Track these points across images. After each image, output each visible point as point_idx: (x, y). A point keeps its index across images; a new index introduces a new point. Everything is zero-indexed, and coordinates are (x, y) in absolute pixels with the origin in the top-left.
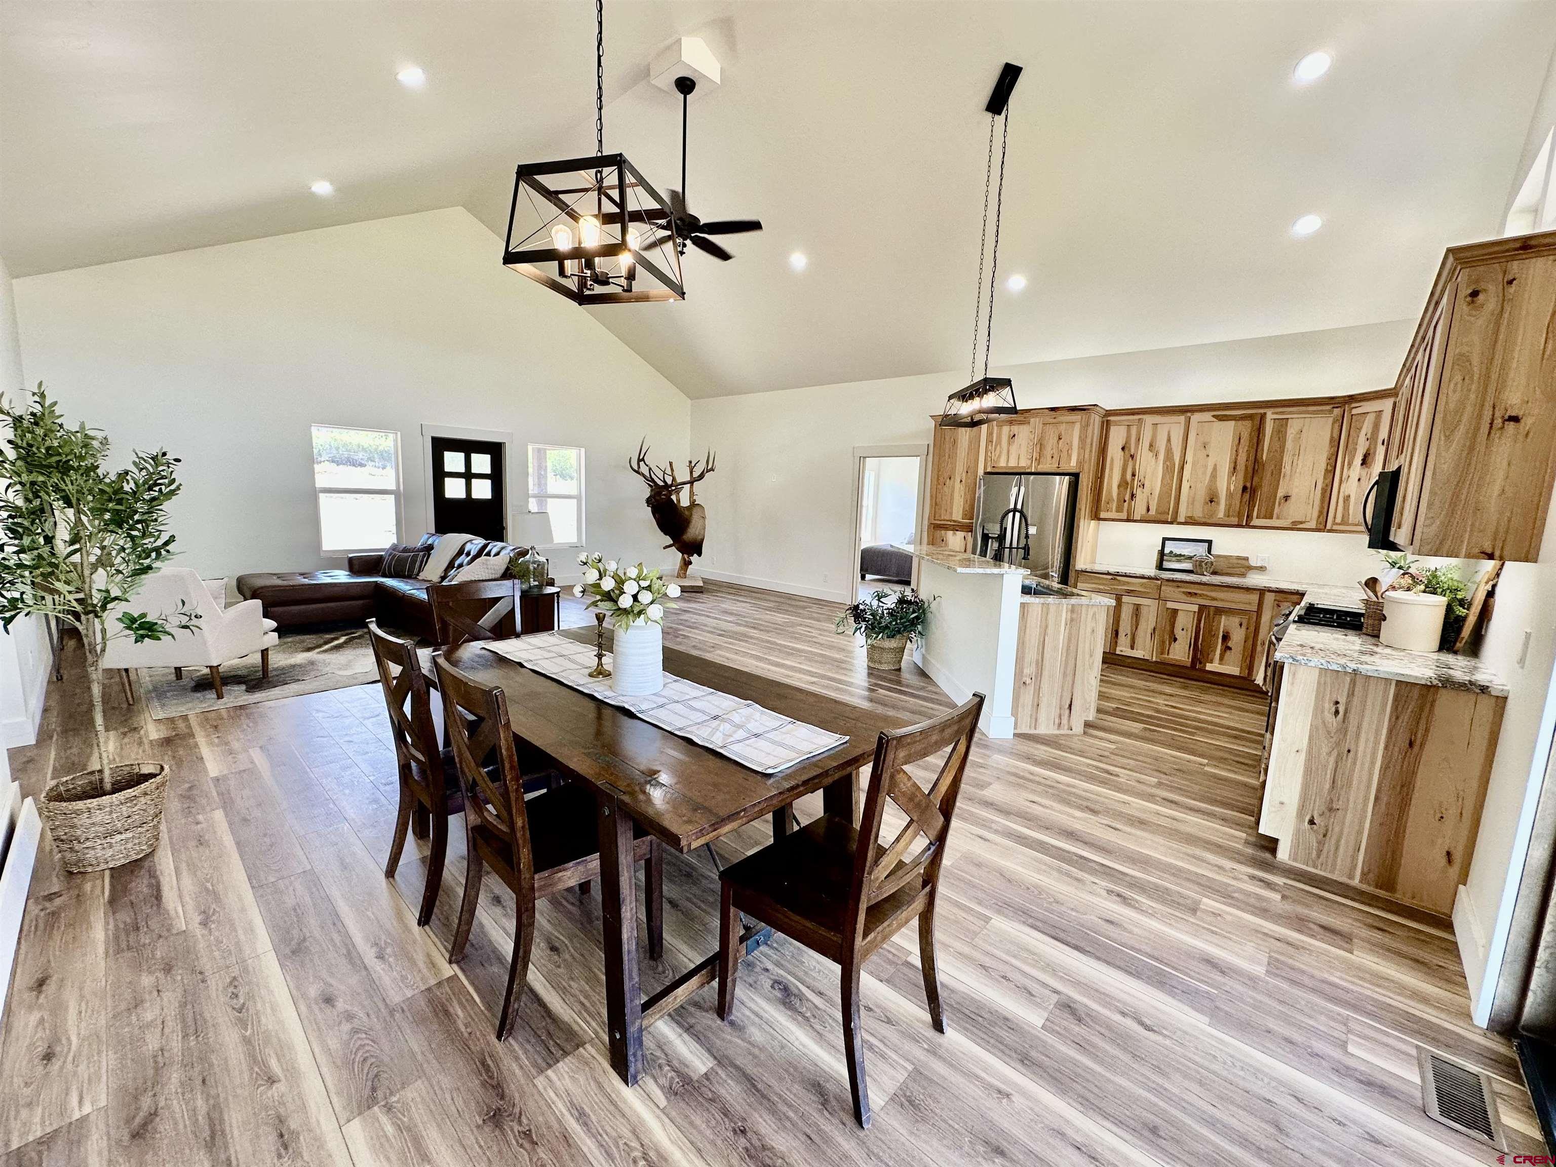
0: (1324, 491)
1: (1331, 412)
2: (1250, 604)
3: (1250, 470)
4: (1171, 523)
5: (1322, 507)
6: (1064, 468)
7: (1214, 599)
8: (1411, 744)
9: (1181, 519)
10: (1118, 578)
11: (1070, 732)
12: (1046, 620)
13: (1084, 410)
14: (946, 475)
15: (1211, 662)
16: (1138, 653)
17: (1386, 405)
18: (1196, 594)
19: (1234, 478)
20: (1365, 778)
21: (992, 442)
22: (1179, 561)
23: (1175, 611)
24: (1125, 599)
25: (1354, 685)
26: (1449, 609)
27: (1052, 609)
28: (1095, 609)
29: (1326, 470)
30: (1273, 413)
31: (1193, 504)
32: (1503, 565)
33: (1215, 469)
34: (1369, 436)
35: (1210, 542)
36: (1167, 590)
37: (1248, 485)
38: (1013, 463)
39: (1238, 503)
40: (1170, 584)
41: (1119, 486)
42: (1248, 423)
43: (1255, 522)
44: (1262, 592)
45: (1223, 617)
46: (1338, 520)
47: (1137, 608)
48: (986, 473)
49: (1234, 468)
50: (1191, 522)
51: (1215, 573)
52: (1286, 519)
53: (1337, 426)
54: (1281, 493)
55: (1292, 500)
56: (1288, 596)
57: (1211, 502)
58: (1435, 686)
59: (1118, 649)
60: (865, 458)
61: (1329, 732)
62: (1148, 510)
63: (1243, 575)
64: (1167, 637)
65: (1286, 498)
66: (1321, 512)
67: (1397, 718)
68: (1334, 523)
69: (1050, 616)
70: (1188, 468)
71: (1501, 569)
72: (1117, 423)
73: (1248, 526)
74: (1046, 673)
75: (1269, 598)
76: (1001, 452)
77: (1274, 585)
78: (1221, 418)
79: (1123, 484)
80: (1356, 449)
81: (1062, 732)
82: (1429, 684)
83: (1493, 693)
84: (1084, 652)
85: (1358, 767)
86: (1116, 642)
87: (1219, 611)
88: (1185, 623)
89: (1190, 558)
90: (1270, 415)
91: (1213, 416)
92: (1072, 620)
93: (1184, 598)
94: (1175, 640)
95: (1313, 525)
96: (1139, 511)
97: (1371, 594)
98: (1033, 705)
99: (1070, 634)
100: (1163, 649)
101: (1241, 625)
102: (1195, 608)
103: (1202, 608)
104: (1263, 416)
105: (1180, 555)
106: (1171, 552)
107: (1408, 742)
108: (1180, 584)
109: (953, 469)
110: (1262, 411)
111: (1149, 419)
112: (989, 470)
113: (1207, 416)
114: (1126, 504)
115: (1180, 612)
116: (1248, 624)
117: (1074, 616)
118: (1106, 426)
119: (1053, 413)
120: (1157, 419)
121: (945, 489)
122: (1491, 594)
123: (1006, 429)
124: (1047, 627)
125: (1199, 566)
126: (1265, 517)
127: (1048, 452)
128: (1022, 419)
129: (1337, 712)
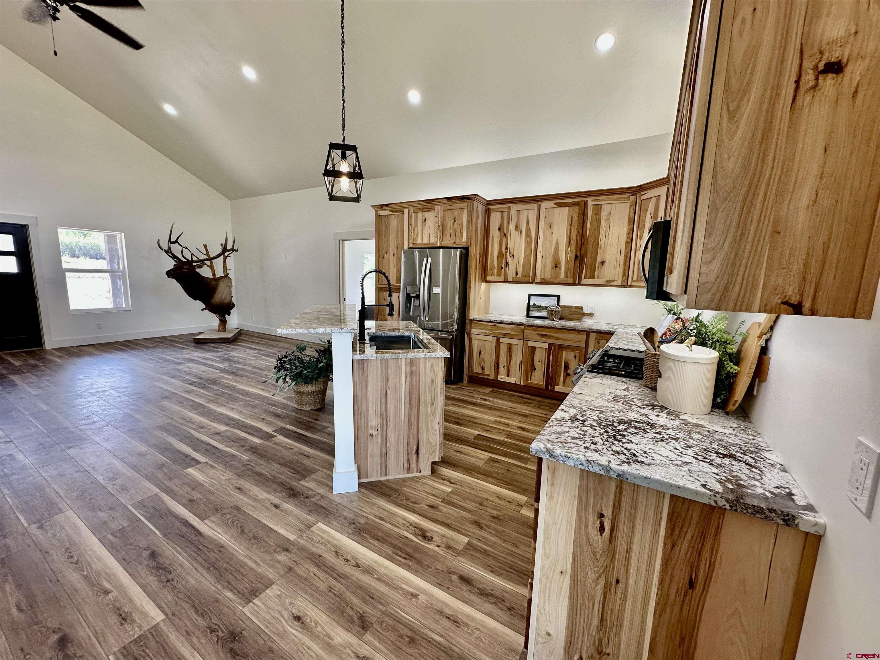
0: (626, 257)
1: (628, 199)
2: (580, 341)
3: (579, 242)
4: (532, 283)
5: (625, 270)
6: (459, 243)
7: (558, 339)
8: (692, 584)
9: (538, 280)
10: (497, 324)
11: (419, 474)
12: (387, 373)
13: (469, 199)
14: (384, 251)
15: (558, 385)
16: (512, 380)
17: (662, 191)
18: (546, 335)
19: (569, 249)
20: (637, 621)
21: (411, 225)
22: (539, 311)
23: (534, 349)
24: (502, 340)
25: (621, 493)
26: (721, 365)
27: (391, 364)
28: (432, 361)
29: (627, 242)
30: (592, 201)
31: (544, 268)
32: (778, 318)
33: (557, 243)
34: (652, 215)
35: (558, 297)
36: (528, 332)
37: (579, 254)
38: (426, 241)
39: (573, 267)
40: (530, 328)
41: (498, 257)
42: (577, 209)
43: (584, 281)
44: (588, 332)
45: (564, 352)
46: (635, 279)
47: (510, 346)
48: (409, 248)
49: (569, 242)
50: (544, 282)
51: (561, 319)
52: (603, 278)
53: (632, 208)
54: (598, 261)
55: (606, 264)
56: (604, 335)
57: (556, 267)
58: (720, 508)
59: (499, 376)
60: (343, 241)
61: (594, 553)
62: (517, 274)
63: (579, 320)
64: (529, 367)
65: (603, 263)
66: (624, 274)
67: (673, 546)
68: (633, 281)
69: (390, 371)
70: (540, 242)
71: (775, 321)
72: (495, 211)
73: (579, 284)
74: (391, 424)
75: (593, 336)
76: (418, 233)
77: (595, 327)
78: (560, 205)
79: (501, 255)
80: (644, 225)
81: (411, 475)
82: (713, 504)
83: (803, 528)
84: (426, 401)
85: (629, 603)
86: (498, 372)
87: (562, 348)
88: (540, 357)
89: (546, 308)
90: (591, 202)
91: (555, 204)
92: (411, 373)
93: (538, 338)
94: (535, 369)
95: (619, 282)
96: (511, 275)
97: (649, 345)
98: (381, 454)
99: (411, 386)
100: (527, 377)
101: (575, 357)
102: (546, 346)
103: (551, 345)
104: (586, 203)
105: (540, 306)
106: (534, 304)
107: (687, 579)
108: (536, 328)
109: (388, 246)
110: (585, 199)
111: (515, 207)
112: (411, 246)
113: (550, 204)
114: (503, 270)
115: (537, 349)
116: (580, 357)
117: (414, 368)
118: (488, 212)
119: (449, 202)
120: (520, 206)
121: (384, 261)
122: (764, 351)
123: (420, 215)
124: (388, 381)
125: (552, 314)
126: (590, 278)
127: (448, 231)
128: (430, 207)
129: (602, 529)
